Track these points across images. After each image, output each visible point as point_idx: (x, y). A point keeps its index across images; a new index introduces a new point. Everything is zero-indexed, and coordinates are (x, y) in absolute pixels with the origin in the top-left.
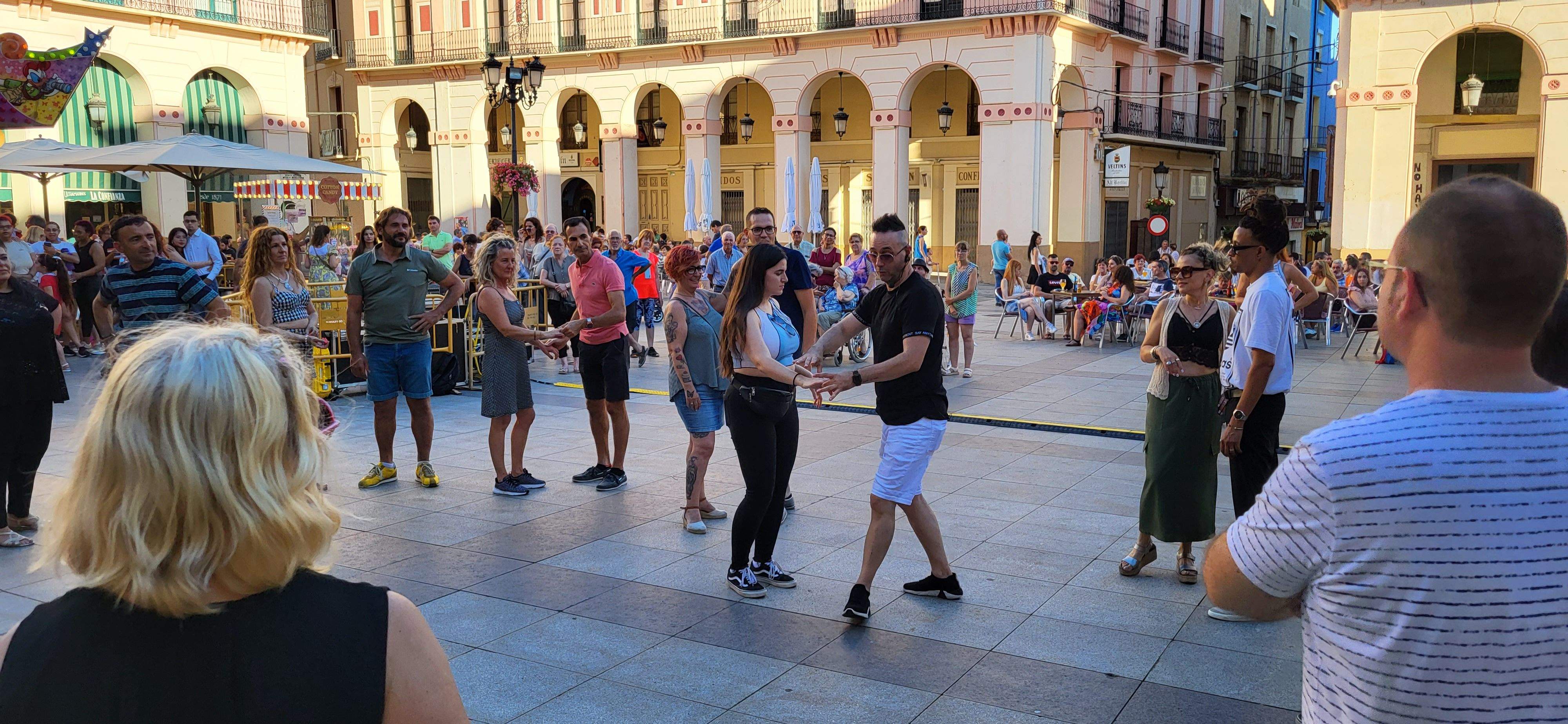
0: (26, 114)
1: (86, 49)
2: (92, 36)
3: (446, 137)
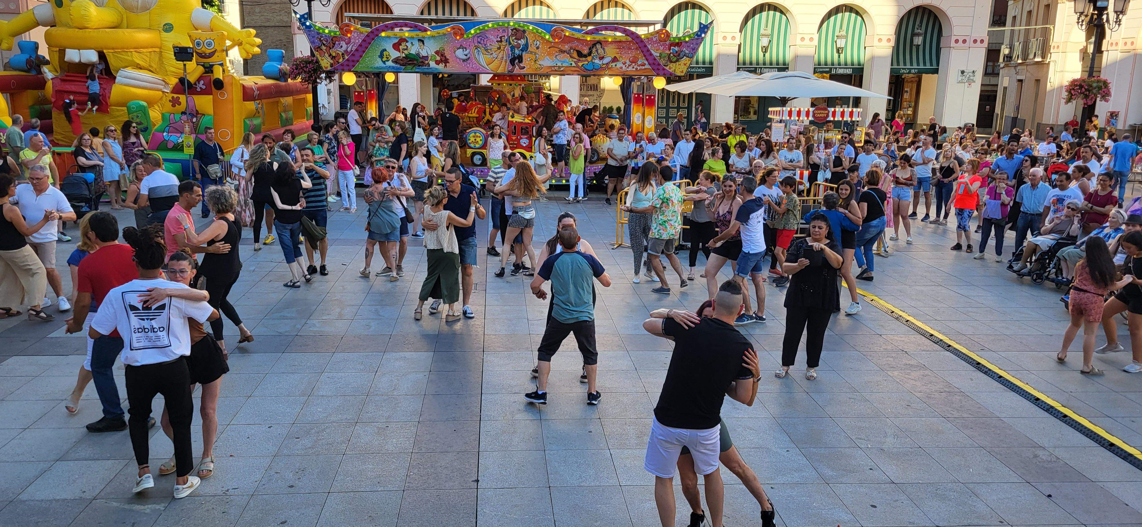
0: (671, 71)
1: (699, 33)
2: (702, 26)
3: (1117, 44)
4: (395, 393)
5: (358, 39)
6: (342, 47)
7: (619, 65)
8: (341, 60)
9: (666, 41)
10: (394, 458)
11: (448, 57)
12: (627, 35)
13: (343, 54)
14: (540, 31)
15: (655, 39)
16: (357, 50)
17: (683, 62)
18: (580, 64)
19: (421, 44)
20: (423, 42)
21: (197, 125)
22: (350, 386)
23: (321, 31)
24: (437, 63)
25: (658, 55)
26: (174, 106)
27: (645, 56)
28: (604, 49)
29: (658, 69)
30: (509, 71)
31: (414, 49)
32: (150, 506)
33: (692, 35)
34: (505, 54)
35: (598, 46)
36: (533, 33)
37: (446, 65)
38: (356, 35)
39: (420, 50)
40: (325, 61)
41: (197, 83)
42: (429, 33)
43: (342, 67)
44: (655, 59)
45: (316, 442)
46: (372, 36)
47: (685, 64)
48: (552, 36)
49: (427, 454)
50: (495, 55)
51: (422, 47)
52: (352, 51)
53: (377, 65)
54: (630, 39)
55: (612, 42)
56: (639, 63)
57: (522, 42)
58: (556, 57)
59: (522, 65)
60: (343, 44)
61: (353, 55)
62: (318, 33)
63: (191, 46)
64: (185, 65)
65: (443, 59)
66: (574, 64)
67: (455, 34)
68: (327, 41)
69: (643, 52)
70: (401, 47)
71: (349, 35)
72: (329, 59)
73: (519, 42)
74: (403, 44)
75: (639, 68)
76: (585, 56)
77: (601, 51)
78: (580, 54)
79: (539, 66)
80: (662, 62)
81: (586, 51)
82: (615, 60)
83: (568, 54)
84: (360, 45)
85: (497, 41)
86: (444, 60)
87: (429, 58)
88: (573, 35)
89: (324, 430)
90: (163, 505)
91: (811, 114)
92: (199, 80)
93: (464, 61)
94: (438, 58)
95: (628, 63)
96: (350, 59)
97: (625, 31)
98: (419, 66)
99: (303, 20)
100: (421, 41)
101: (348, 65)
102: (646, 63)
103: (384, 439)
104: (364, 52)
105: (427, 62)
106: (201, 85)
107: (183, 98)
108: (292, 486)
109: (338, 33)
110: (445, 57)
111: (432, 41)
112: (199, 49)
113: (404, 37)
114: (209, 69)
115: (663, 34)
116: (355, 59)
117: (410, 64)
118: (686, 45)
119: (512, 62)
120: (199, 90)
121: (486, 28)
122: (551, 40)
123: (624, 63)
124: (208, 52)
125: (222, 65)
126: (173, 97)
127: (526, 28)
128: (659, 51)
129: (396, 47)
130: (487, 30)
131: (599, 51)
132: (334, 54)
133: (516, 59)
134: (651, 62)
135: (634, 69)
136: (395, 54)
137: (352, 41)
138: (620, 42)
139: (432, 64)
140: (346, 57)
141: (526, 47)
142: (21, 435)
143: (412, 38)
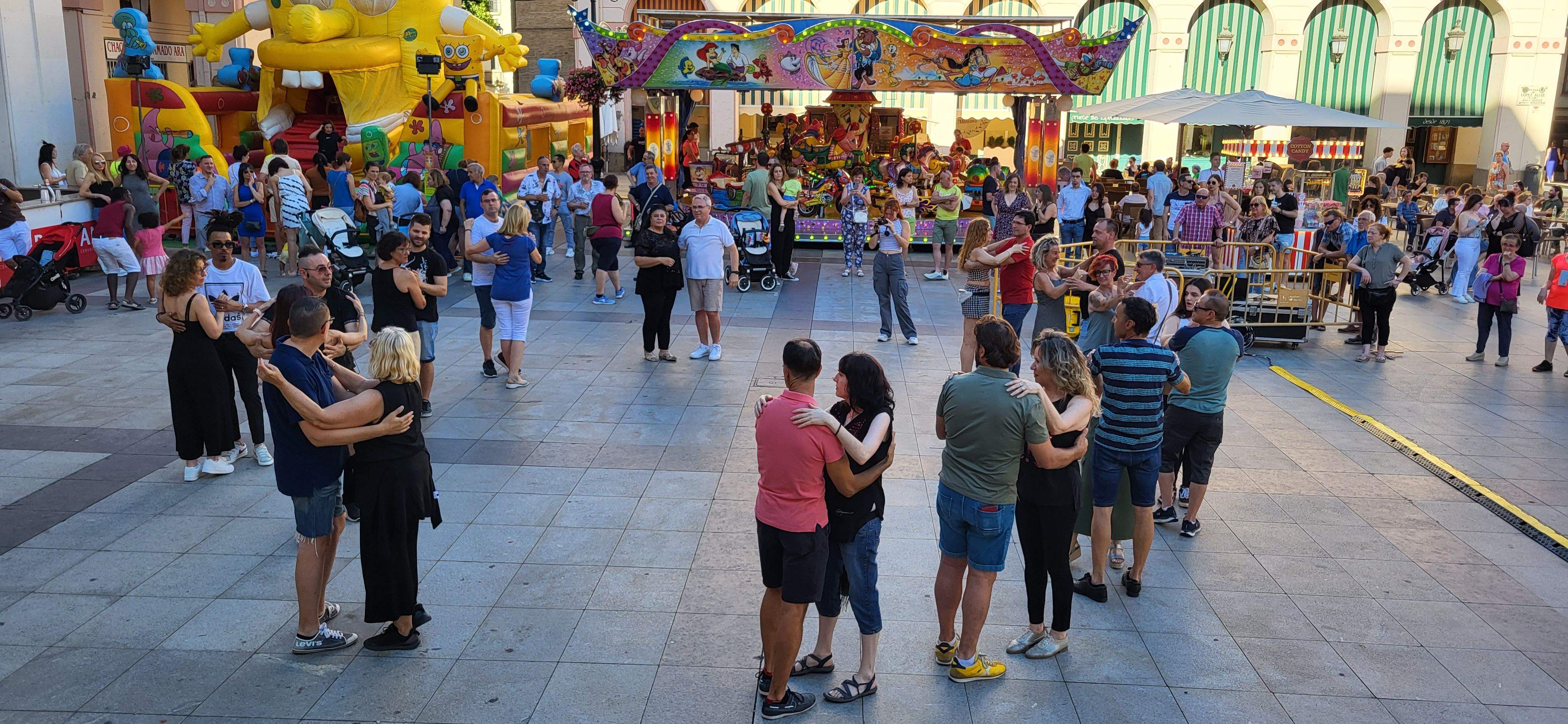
4: (663, 528)
5: (652, 44)
6: (630, 54)
7: (1007, 78)
8: (628, 73)
9: (1074, 45)
10: (651, 618)
11: (770, 68)
12: (1019, 37)
13: (631, 64)
14: (897, 32)
15: (1058, 43)
16: (650, 59)
17: (1099, 74)
18: (952, 78)
19: (736, 50)
20: (737, 47)
21: (443, 158)
22: (604, 515)
23: (604, 33)
24: (756, 75)
25: (1063, 64)
26: (415, 133)
27: (1044, 66)
28: (986, 57)
29: (1063, 85)
30: (853, 87)
31: (725, 57)
32: (324, 667)
33: (1113, 37)
34: (848, 64)
35: (978, 52)
36: (888, 35)
37: (767, 80)
38: (649, 39)
39: (734, 59)
40: (608, 73)
41: (445, 103)
42: (746, 35)
43: (629, 82)
44: (1058, 71)
45: (549, 590)
46: (670, 40)
47: (1102, 78)
48: (914, 38)
49: (697, 615)
50: (834, 65)
51: (736, 54)
52: (643, 60)
53: (675, 79)
54: (1023, 42)
55: (997, 47)
56: (1036, 75)
57: (872, 47)
58: (918, 68)
59: (871, 79)
60: (632, 50)
61: (645, 65)
62: (601, 37)
63: (440, 54)
64: (429, 79)
65: (765, 70)
66: (943, 78)
67: (781, 37)
68: (611, 47)
69: (1041, 60)
70: (708, 55)
71: (640, 39)
72: (613, 71)
73: (869, 47)
74: (711, 50)
75: (1035, 83)
76: (960, 66)
77: (981, 59)
78: (952, 64)
79: (895, 80)
80: (1069, 75)
81: (960, 60)
82: (1001, 71)
83: (936, 63)
84: (655, 53)
85: (839, 46)
86: (766, 72)
87: (746, 69)
88: (944, 37)
89: (562, 575)
90: (342, 666)
91: (1285, 149)
92: (447, 99)
93: (792, 73)
94: (758, 70)
95: (1020, 75)
96: (641, 71)
97: (1017, 32)
98: (732, 80)
99: (580, 19)
100: (736, 46)
101: (638, 80)
102: (1046, 75)
103: (640, 591)
104: (659, 61)
105: (742, 75)
106: (450, 105)
107: (426, 122)
108: (510, 651)
109: (625, 36)
110: (767, 67)
111: (750, 46)
112: (450, 58)
113: (712, 41)
114: (460, 84)
115: (1072, 35)
116: (647, 72)
117: (719, 78)
118: (1104, 50)
119: (858, 74)
120: (447, 111)
121: (823, 28)
122: (912, 44)
123: (1014, 77)
124: (460, 61)
125: (477, 79)
126: (414, 121)
127: (878, 28)
128: (1065, 60)
129: (702, 54)
130: (824, 31)
131: (979, 60)
132: (620, 65)
133: (863, 71)
134: (1053, 75)
135: (1028, 85)
136: (700, 64)
137: (644, 46)
138: (1009, 46)
139: (750, 78)
140: (636, 69)
141: (877, 54)
142: (177, 562)
143: (724, 42)
